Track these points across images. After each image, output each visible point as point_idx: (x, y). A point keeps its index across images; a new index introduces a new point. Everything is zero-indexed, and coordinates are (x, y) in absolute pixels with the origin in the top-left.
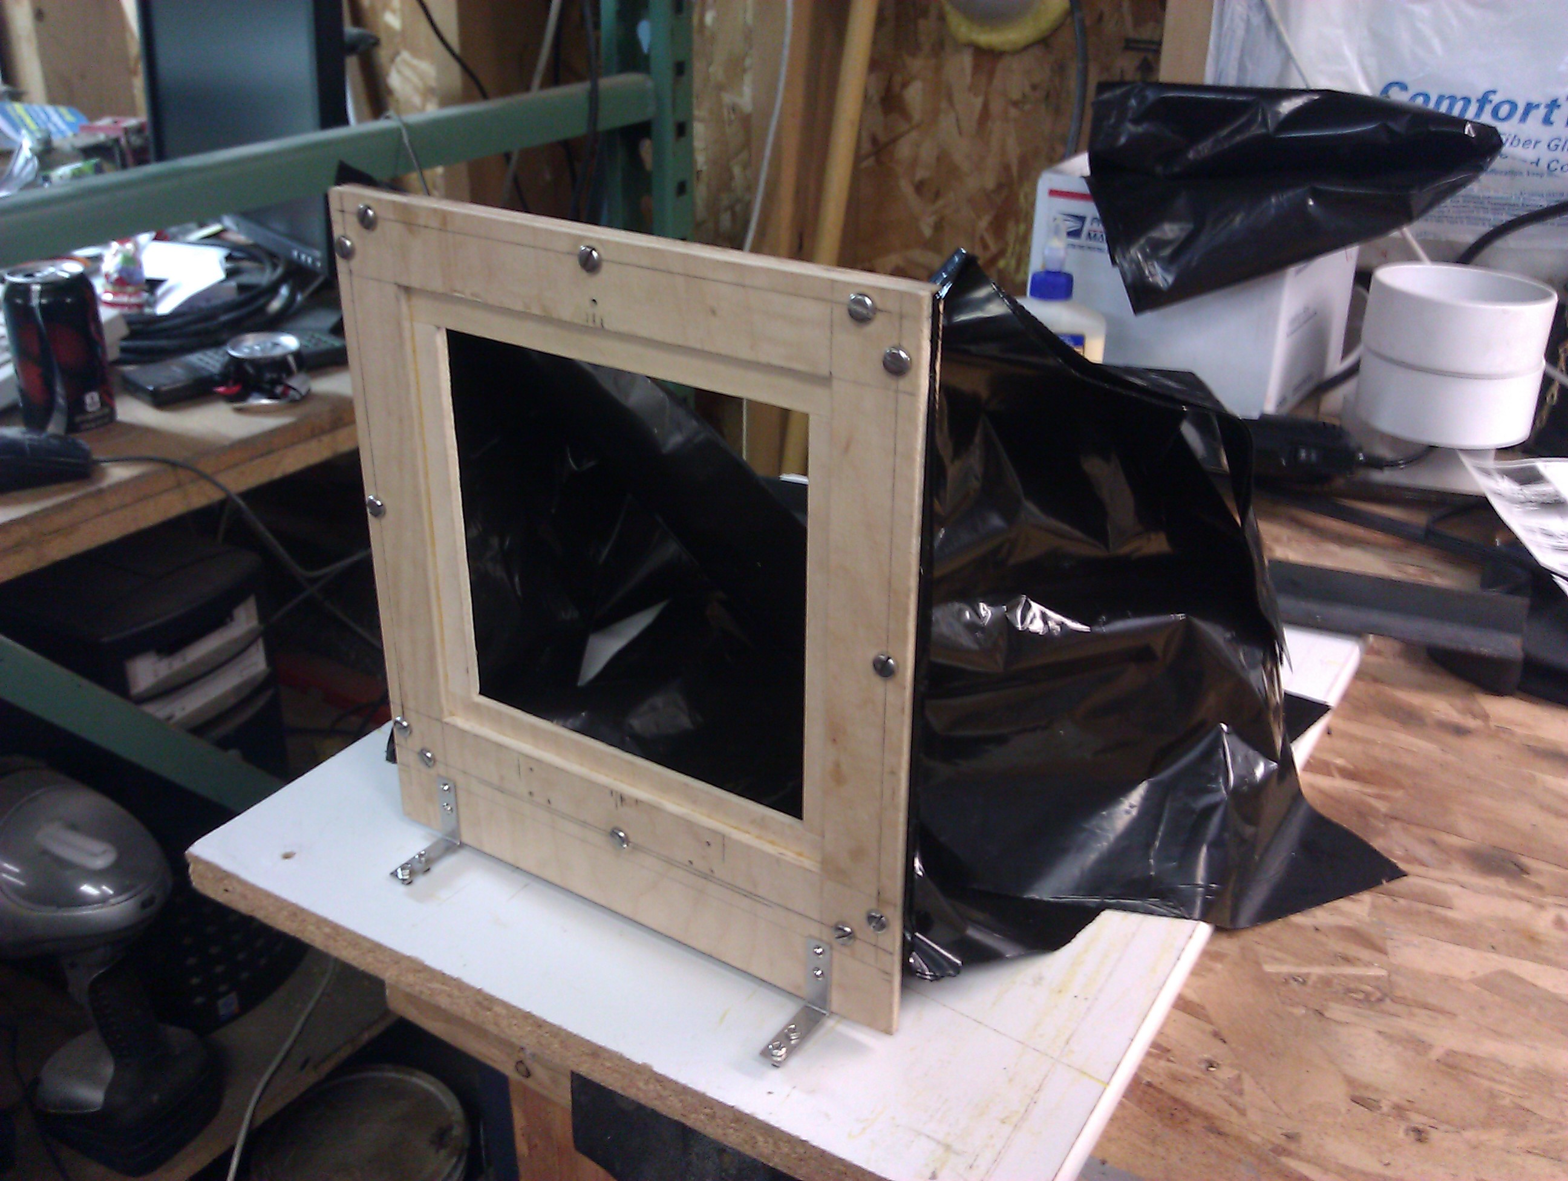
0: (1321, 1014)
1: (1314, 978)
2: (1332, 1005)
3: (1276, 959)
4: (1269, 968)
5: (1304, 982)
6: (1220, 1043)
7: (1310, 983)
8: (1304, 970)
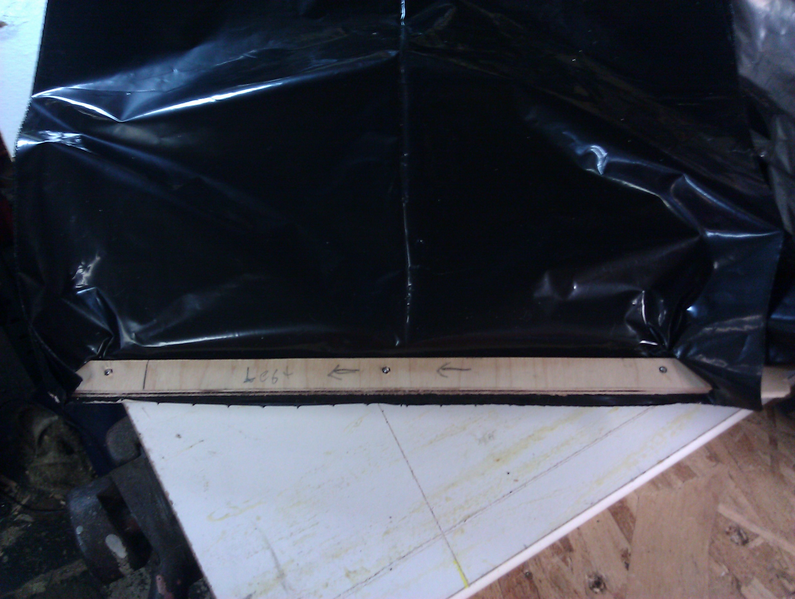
0: (739, 587)
1: (757, 543)
2: (756, 581)
3: (736, 502)
4: (722, 509)
5: (745, 542)
6: (622, 565)
7: (752, 545)
8: (755, 529)
